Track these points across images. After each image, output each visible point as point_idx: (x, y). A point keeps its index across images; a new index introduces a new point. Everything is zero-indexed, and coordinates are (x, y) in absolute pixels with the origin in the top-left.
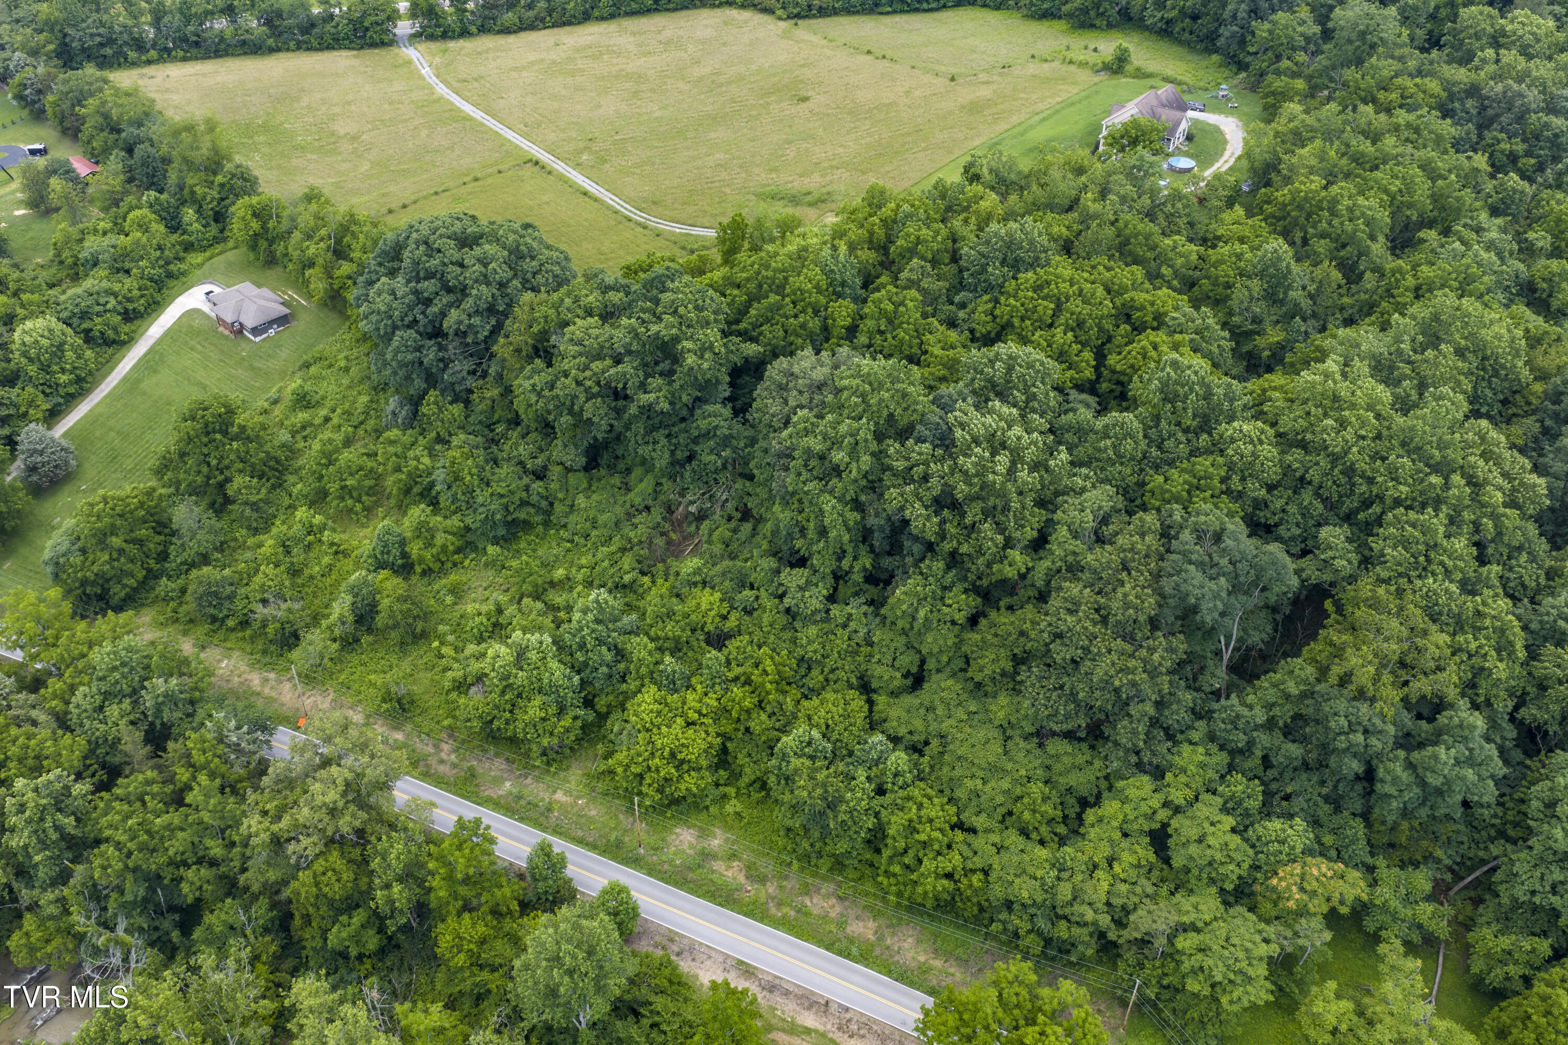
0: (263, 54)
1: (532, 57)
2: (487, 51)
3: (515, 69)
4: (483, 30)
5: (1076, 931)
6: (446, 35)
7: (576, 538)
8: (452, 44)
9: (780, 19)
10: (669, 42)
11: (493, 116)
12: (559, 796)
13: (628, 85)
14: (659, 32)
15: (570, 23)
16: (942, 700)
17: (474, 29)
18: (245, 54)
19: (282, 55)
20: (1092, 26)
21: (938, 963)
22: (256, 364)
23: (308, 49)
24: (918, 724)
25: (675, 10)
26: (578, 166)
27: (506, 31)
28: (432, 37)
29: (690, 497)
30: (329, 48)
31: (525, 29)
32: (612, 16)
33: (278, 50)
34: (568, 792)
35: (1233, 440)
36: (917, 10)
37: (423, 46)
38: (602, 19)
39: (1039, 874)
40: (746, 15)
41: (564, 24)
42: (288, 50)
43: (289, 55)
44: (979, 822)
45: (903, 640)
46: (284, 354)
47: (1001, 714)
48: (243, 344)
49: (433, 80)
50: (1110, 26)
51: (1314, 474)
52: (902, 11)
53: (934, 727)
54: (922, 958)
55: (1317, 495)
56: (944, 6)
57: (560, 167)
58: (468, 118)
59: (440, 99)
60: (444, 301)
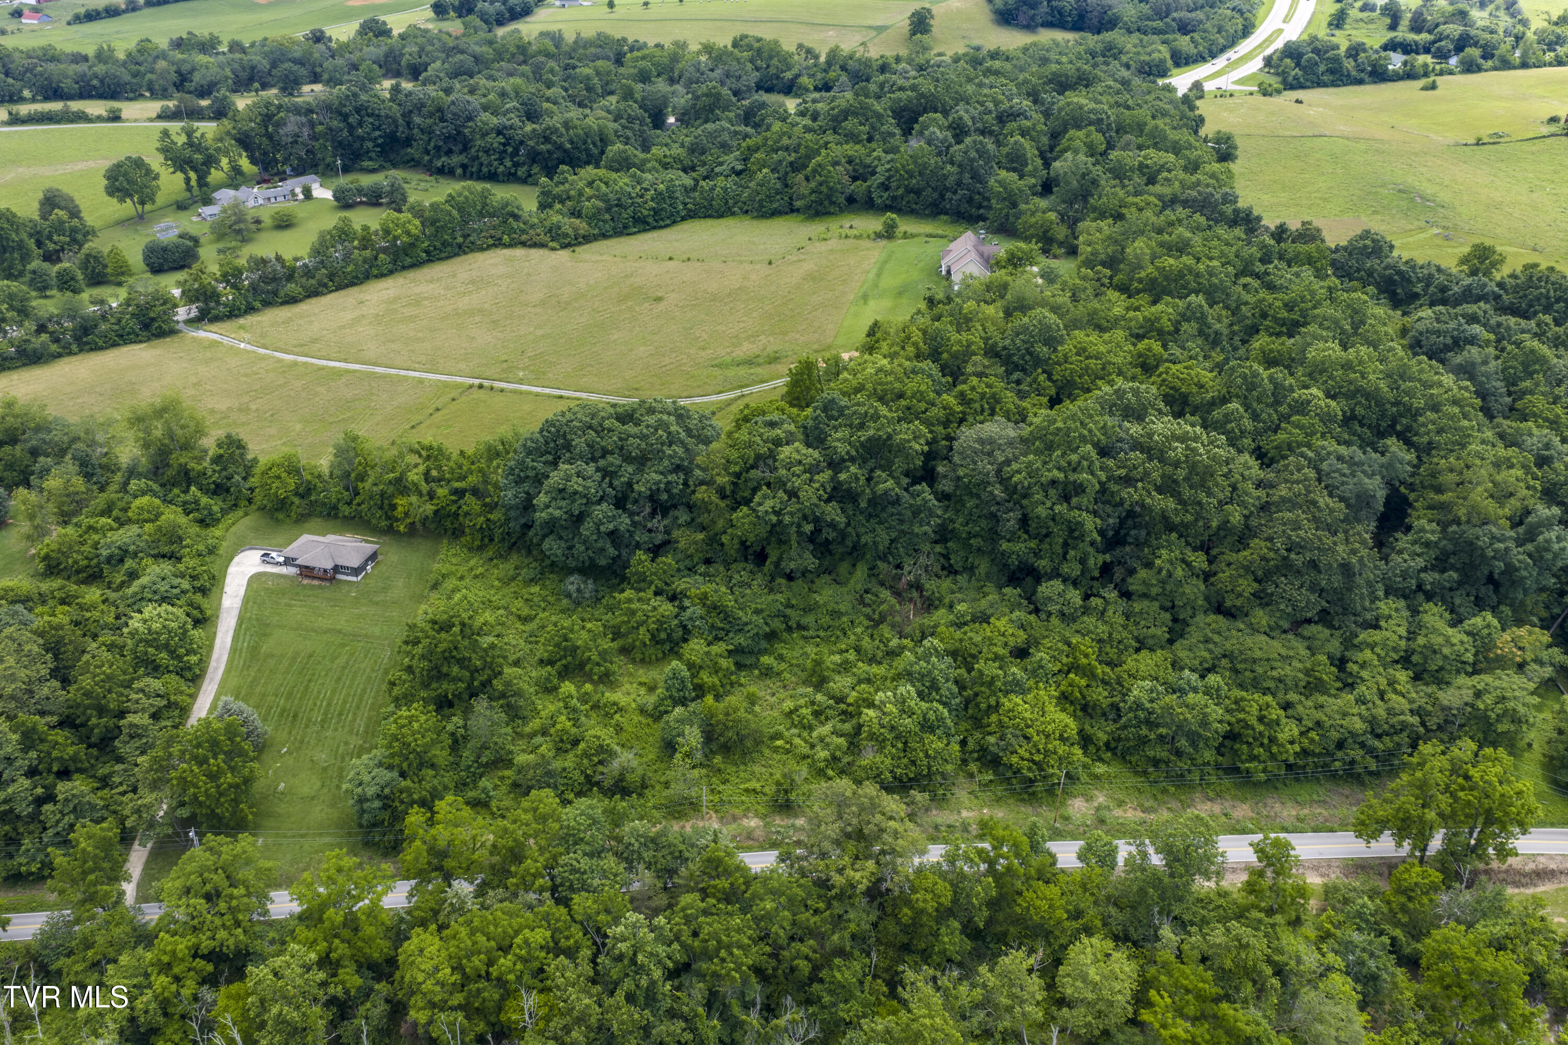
0: (46, 362)
1: (348, 316)
2: (290, 320)
3: (344, 327)
4: (267, 304)
5: (1396, 738)
6: (233, 313)
7: (822, 633)
8: (242, 321)
9: (553, 249)
10: (473, 282)
11: (375, 364)
12: (965, 814)
13: (477, 319)
14: (454, 276)
15: (352, 284)
16: (1214, 631)
17: (257, 304)
18: (24, 365)
19: (67, 359)
20: (828, 214)
21: (1306, 811)
22: (376, 599)
23: (91, 350)
24: (1206, 655)
25: (448, 258)
26: (521, 382)
27: (292, 300)
28: (216, 319)
29: (907, 568)
30: (115, 345)
31: (309, 297)
32: (391, 272)
33: (60, 356)
34: (970, 809)
35: (1309, 402)
36: (655, 228)
37: (215, 327)
38: (382, 276)
39: (1355, 711)
40: (519, 252)
41: (347, 286)
42: (71, 353)
43: (74, 359)
44: (1293, 697)
45: (1156, 604)
46: (400, 583)
47: (1264, 622)
48: (345, 588)
49: (262, 351)
50: (842, 211)
51: (1359, 411)
52: (645, 231)
53: (1218, 651)
54: (1294, 813)
55: (1362, 425)
56: (674, 222)
57: (503, 385)
58: (348, 371)
59: (295, 364)
60: (630, 469)
